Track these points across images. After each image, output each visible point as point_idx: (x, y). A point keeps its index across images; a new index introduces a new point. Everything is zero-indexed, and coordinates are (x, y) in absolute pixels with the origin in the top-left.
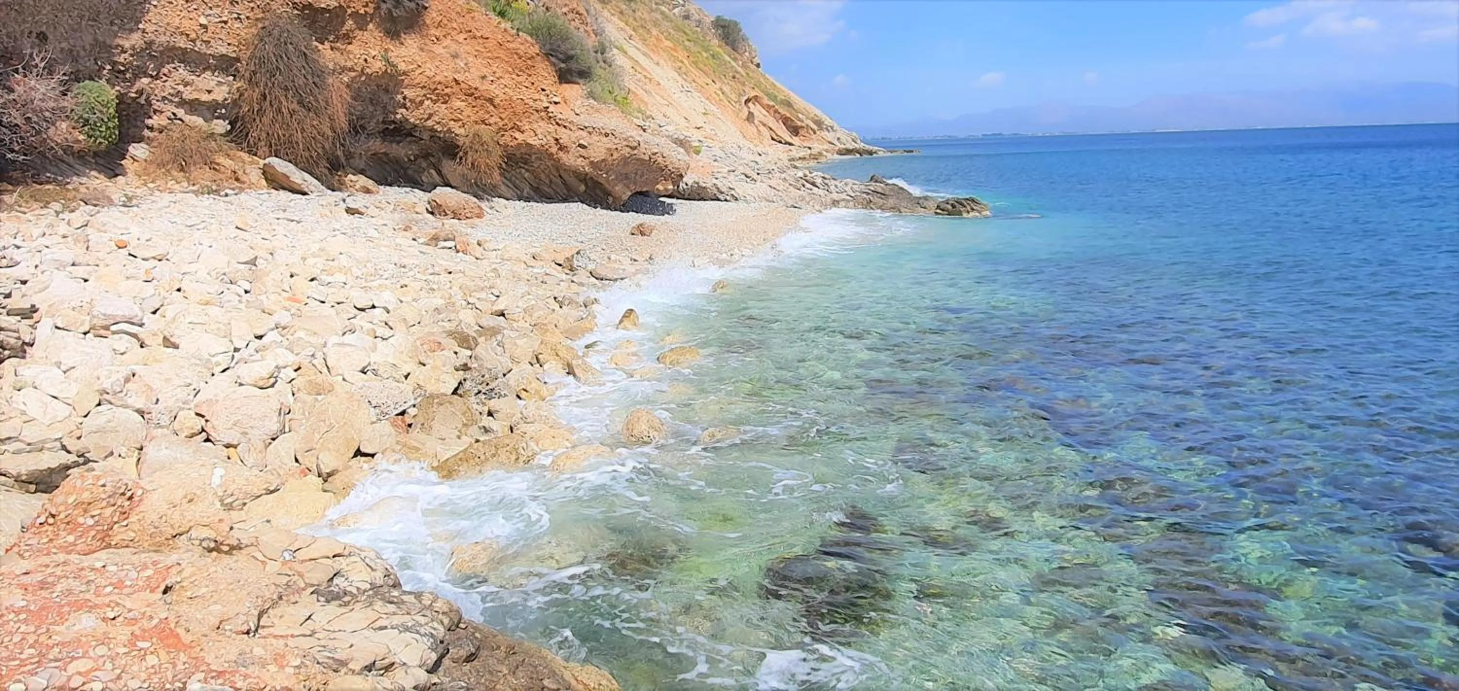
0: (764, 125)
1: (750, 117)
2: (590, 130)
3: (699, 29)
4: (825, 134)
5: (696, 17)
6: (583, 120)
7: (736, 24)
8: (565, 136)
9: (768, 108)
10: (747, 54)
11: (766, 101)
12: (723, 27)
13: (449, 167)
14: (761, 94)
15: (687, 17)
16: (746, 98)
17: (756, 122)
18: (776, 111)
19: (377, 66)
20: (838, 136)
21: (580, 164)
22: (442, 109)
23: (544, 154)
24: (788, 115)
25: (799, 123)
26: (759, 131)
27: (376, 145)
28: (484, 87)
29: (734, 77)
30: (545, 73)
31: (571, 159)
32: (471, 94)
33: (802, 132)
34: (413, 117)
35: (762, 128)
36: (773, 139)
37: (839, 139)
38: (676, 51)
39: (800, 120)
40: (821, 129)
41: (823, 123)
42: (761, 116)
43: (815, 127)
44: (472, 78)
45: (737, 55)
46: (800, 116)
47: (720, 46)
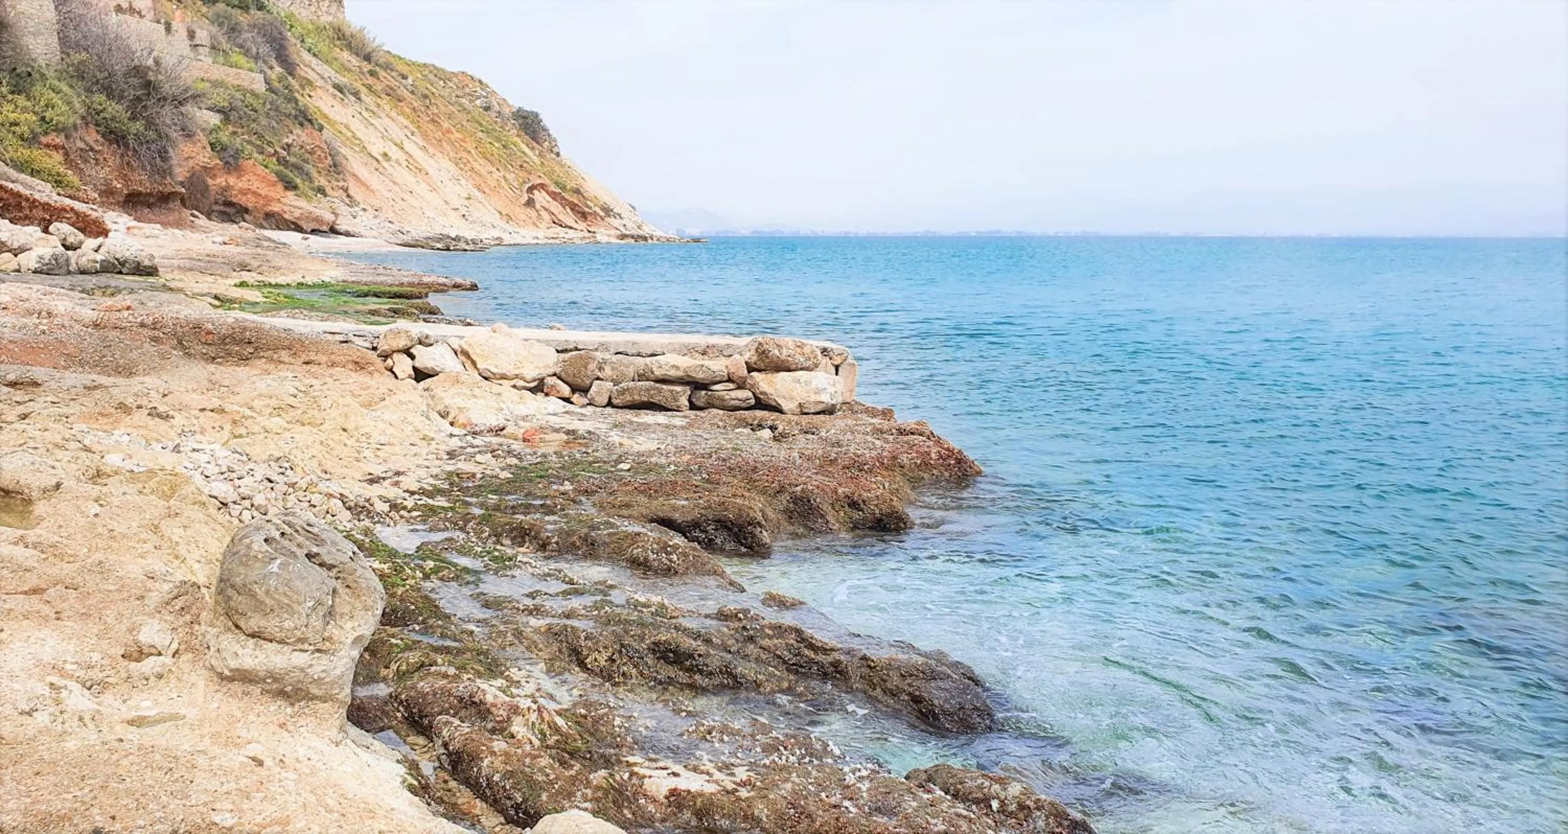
0: (546, 210)
1: (530, 203)
2: (294, 207)
3: (499, 120)
4: (612, 220)
5: (497, 108)
6: (293, 203)
7: (537, 115)
8: (286, 208)
9: (554, 196)
10: (547, 143)
11: (553, 188)
12: (524, 117)
13: (246, 216)
14: (547, 182)
15: (487, 109)
16: (530, 185)
17: (538, 206)
18: (563, 198)
19: (224, 184)
20: (624, 222)
21: (290, 218)
22: (244, 198)
23: (279, 214)
24: (576, 201)
25: (587, 210)
26: (539, 215)
27: (221, 208)
28: (259, 191)
29: (521, 166)
30: (280, 187)
31: (286, 216)
32: (254, 193)
33: (589, 218)
34: (234, 200)
35: (543, 213)
36: (554, 222)
37: (625, 225)
38: (465, 142)
39: (587, 206)
40: (609, 216)
41: (612, 210)
42: (544, 201)
43: (602, 214)
44: (254, 188)
45: (535, 144)
46: (589, 203)
47: (518, 136)
